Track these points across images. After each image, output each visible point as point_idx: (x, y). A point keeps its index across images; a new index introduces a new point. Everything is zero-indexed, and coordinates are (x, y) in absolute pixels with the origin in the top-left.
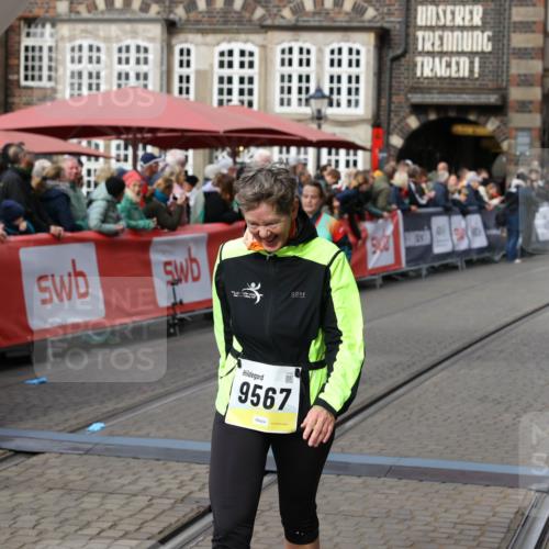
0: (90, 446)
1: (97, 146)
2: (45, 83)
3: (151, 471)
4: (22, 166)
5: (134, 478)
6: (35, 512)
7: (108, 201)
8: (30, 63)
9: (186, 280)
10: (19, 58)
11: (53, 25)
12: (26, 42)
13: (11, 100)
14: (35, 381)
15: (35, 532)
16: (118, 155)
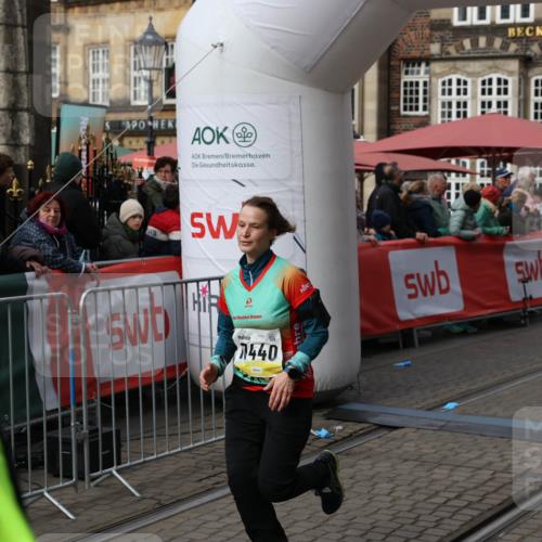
0: (443, 423)
1: (464, 164)
2: (421, 112)
3: (496, 447)
4: (395, 182)
5: (480, 453)
6: (391, 480)
7: (466, 211)
8: (408, 96)
9: (536, 279)
10: (399, 92)
11: (428, 65)
12: (405, 78)
13: (392, 127)
14: (402, 364)
15: (389, 499)
16: (482, 172)
